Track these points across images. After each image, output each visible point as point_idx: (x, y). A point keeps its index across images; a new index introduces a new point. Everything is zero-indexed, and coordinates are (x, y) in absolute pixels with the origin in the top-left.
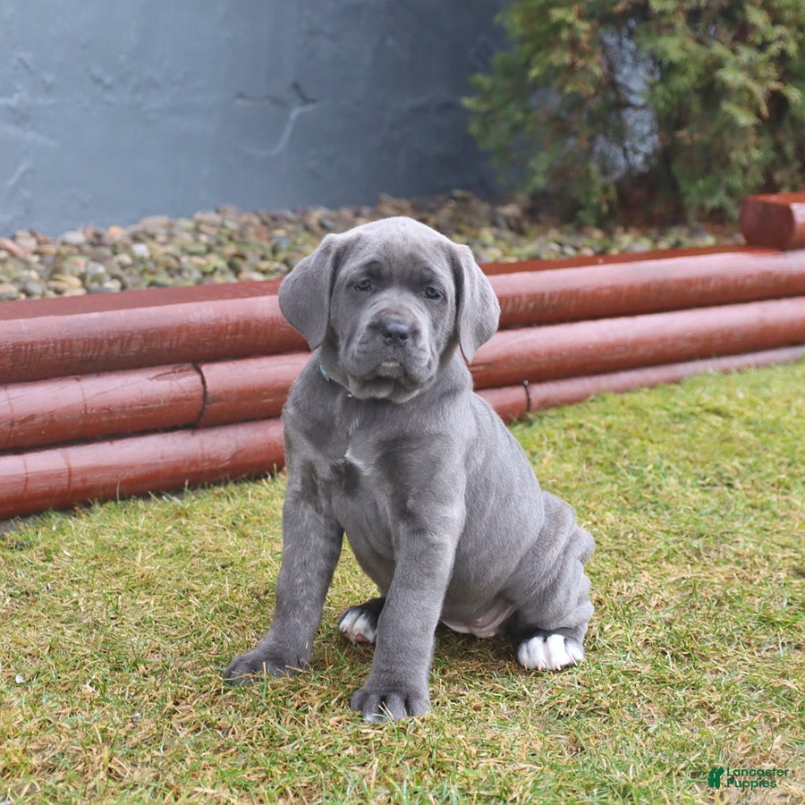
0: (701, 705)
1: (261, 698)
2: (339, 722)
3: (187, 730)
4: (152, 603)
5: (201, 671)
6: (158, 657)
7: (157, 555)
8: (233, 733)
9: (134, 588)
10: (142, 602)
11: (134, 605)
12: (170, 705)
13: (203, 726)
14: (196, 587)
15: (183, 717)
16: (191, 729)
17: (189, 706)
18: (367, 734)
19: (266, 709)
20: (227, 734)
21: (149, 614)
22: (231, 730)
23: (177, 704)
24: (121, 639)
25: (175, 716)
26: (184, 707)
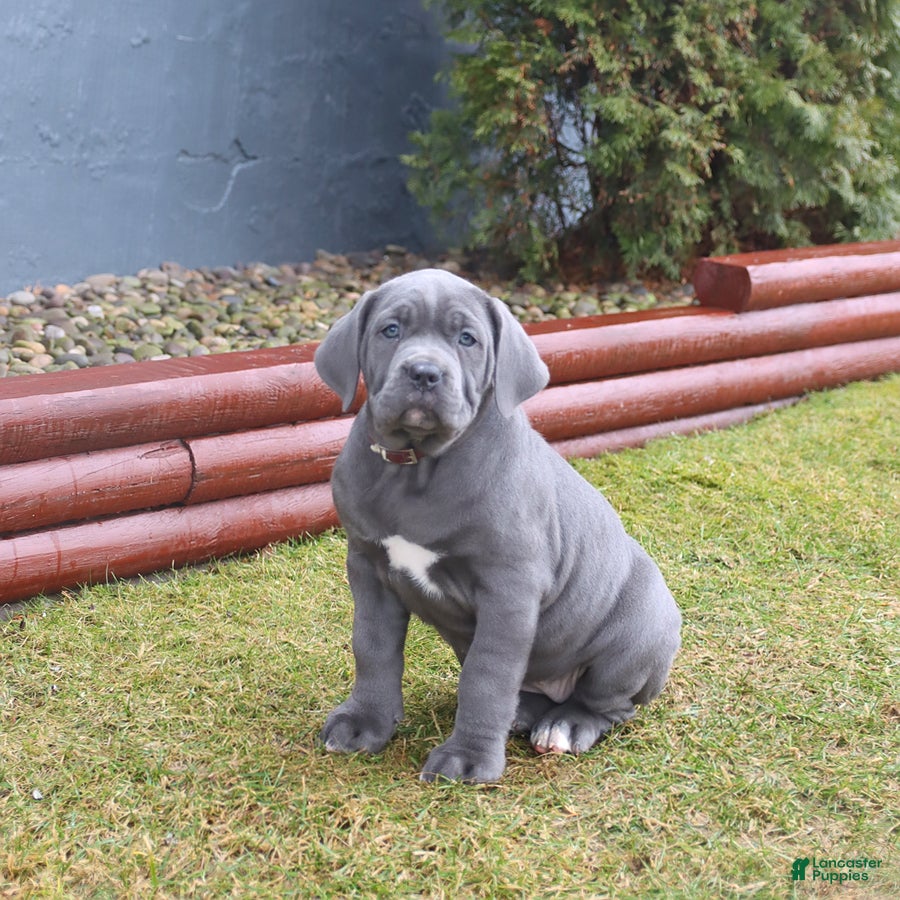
0: (755, 813)
1: (300, 815)
2: (386, 841)
3: (226, 853)
4: (164, 702)
5: (228, 783)
6: (179, 765)
7: (159, 646)
8: (277, 856)
9: (142, 685)
10: (154, 702)
11: (144, 705)
12: (204, 824)
13: (243, 849)
14: (207, 684)
15: (220, 838)
16: (231, 852)
17: (224, 826)
18: (419, 857)
19: (307, 828)
20: (270, 858)
21: (162, 715)
22: (274, 854)
23: (210, 822)
24: (137, 746)
25: (210, 837)
26: (219, 827)
